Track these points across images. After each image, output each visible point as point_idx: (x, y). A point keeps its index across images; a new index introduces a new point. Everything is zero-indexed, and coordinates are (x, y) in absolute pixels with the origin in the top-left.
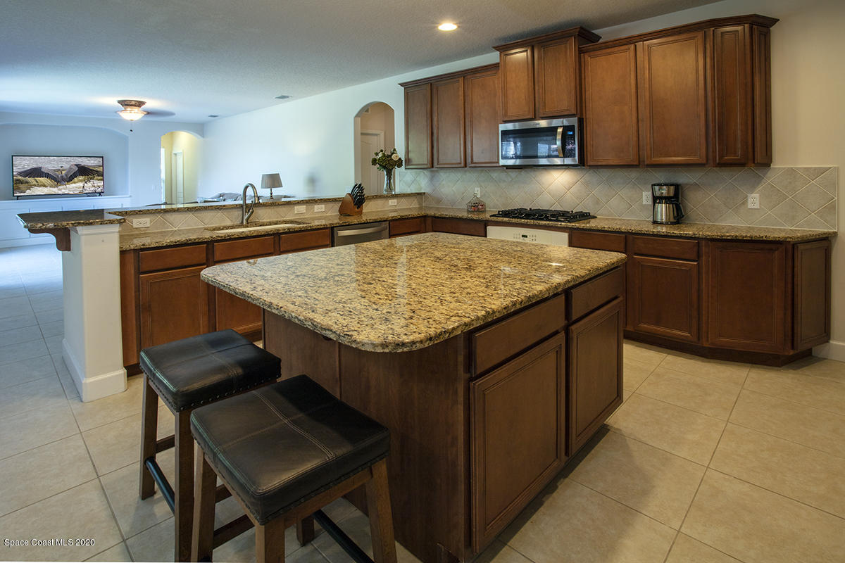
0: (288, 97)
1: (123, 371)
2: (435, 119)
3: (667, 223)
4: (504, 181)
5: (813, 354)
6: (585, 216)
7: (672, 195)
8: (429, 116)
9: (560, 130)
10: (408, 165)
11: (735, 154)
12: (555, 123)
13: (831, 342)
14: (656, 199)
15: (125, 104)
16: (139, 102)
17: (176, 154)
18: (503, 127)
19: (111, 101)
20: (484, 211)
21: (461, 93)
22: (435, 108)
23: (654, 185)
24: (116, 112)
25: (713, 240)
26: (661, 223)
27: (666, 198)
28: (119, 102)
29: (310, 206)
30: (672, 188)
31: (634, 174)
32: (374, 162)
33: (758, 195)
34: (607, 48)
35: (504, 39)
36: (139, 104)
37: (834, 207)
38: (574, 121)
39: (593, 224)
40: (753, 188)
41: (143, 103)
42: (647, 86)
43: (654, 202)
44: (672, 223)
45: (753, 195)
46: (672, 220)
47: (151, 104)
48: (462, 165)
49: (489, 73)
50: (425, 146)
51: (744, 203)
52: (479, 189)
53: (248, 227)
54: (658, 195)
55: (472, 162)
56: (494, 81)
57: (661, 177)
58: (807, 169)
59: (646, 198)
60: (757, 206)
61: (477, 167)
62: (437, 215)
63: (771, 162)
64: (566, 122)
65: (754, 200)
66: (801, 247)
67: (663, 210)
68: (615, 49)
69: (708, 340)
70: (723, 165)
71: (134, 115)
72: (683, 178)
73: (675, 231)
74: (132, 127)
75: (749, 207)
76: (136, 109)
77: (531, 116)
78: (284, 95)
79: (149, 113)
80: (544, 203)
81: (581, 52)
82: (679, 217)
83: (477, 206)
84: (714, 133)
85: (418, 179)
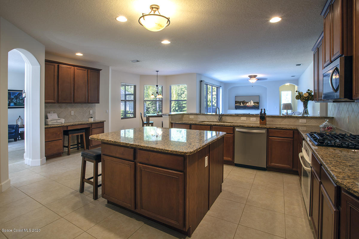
15: (251, 77)
19: (246, 76)
24: (248, 80)
29: (248, 118)
36: (255, 76)
41: (256, 76)
47: (259, 76)
71: (253, 81)
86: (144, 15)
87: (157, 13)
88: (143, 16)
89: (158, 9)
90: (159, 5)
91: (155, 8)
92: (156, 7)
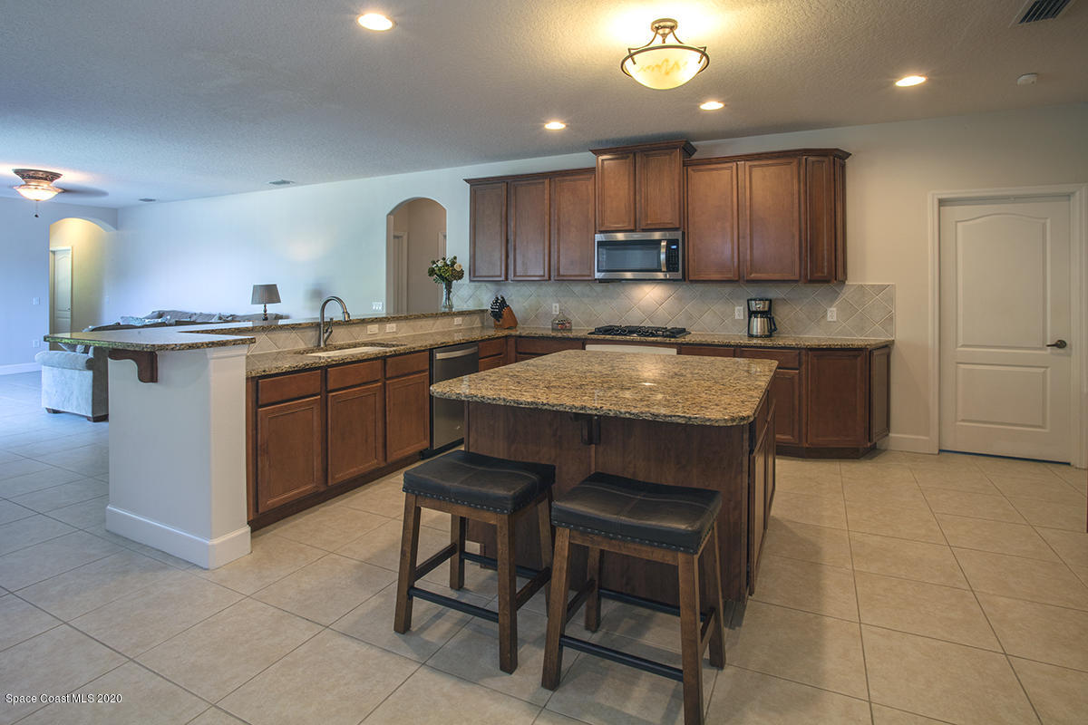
0: (288, 183)
1: (248, 529)
2: (512, 224)
3: (761, 337)
4: (588, 296)
5: (877, 447)
6: (683, 331)
7: (766, 309)
8: (504, 220)
9: (663, 244)
10: (474, 277)
11: (823, 272)
12: (657, 236)
13: (890, 435)
14: (752, 314)
15: (28, 176)
16: (51, 173)
17: (54, 252)
18: (599, 237)
20: (570, 330)
21: (547, 196)
22: (512, 211)
23: (751, 300)
24: (10, 187)
25: (812, 349)
26: (757, 337)
27: (759, 312)
28: (17, 172)
29: (382, 325)
30: (767, 302)
31: (727, 289)
32: (432, 272)
33: (835, 309)
34: (711, 163)
35: (600, 142)
36: (51, 177)
37: (892, 319)
38: (678, 235)
39: (688, 339)
40: (832, 302)
41: (57, 176)
42: (748, 204)
43: (750, 317)
44: (766, 336)
45: (832, 309)
46: (767, 333)
48: (546, 277)
49: (581, 177)
50: (498, 255)
51: (824, 316)
52: (557, 305)
53: (327, 350)
54: (754, 309)
55: (559, 275)
56: (585, 186)
57: (753, 292)
58: (873, 286)
59: (739, 312)
60: (835, 319)
61: (563, 280)
62: (523, 334)
63: (846, 279)
64: (669, 235)
65: (832, 313)
66: (875, 353)
67: (758, 325)
68: (719, 166)
69: (807, 442)
70: (812, 281)
71: (40, 193)
72: (773, 293)
73: (769, 343)
74: (37, 211)
75: (829, 319)
76: (45, 184)
77: (632, 227)
78: (284, 179)
79: (66, 191)
80: (634, 319)
81: (685, 165)
82: (772, 330)
83: (563, 324)
84: (807, 251)
85: (478, 292)
86: (632, 51)
87: (670, 40)
88: (631, 56)
89: (672, 28)
90: (676, 19)
91: (664, 26)
92: (669, 24)
